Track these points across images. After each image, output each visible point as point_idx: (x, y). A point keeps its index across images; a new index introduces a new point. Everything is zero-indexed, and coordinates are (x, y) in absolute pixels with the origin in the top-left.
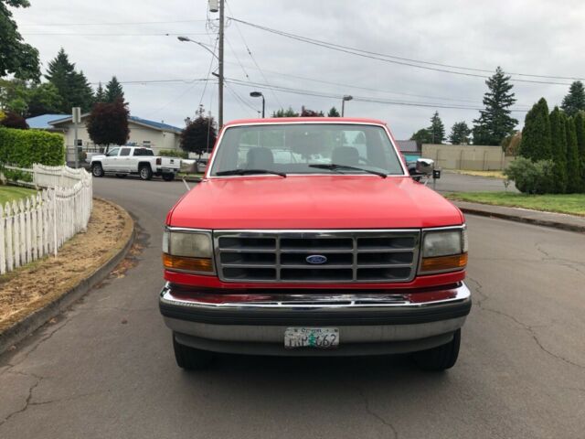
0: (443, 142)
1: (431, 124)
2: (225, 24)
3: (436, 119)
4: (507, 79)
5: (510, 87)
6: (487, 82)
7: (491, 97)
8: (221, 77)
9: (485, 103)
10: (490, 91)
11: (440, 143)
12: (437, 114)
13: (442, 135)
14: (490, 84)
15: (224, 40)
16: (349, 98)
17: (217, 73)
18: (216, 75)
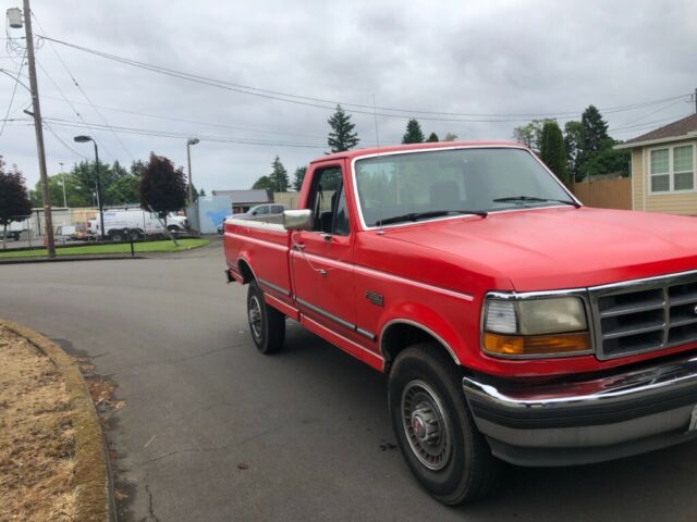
0: (288, 190)
1: (272, 170)
2: (35, 45)
3: (277, 165)
4: (348, 118)
5: (352, 127)
6: (329, 122)
7: (335, 138)
8: (36, 115)
9: (330, 144)
10: (334, 131)
11: (284, 191)
12: (278, 159)
13: (286, 181)
14: (333, 123)
15: (36, 65)
16: (194, 142)
17: (31, 110)
18: (30, 113)
